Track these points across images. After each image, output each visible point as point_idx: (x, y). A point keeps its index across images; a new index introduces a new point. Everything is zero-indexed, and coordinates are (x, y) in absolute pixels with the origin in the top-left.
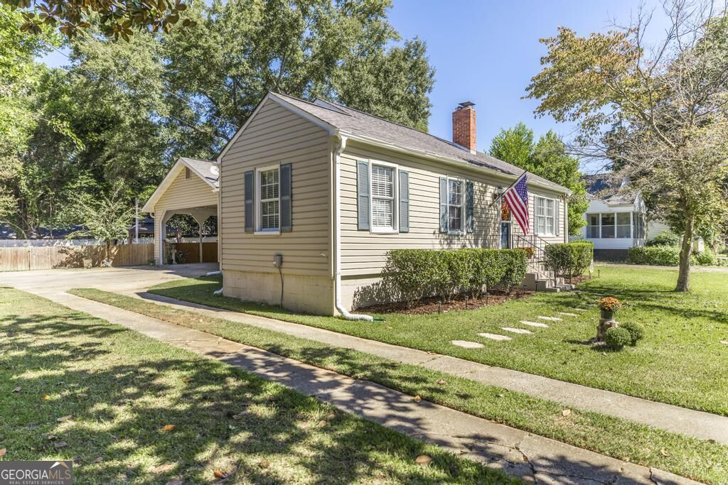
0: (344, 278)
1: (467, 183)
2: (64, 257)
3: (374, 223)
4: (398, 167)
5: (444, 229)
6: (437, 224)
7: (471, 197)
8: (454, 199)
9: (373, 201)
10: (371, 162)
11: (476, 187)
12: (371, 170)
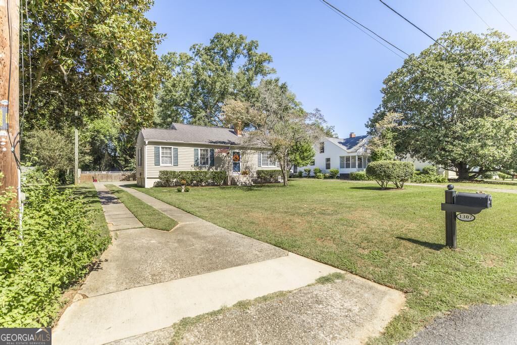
0: (148, 178)
1: (211, 150)
2: (124, 177)
3: (162, 163)
4: (173, 147)
5: (196, 165)
6: (193, 163)
7: (213, 154)
8: (204, 155)
9: (162, 157)
10: (160, 146)
11: (216, 150)
12: (161, 148)
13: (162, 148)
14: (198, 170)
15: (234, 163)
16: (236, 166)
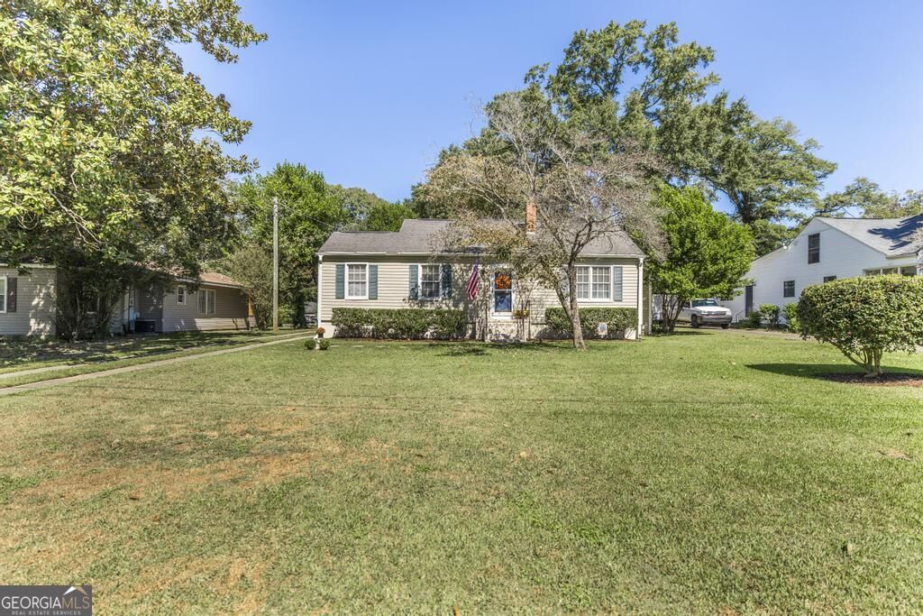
0: (322, 321)
1: (443, 266)
3: (350, 294)
4: (368, 264)
5: (414, 296)
6: (407, 294)
7: (449, 275)
8: (430, 278)
9: (350, 283)
10: (346, 264)
11: (456, 267)
12: (347, 268)
13: (350, 267)
14: (416, 307)
15: (497, 294)
16: (502, 299)
